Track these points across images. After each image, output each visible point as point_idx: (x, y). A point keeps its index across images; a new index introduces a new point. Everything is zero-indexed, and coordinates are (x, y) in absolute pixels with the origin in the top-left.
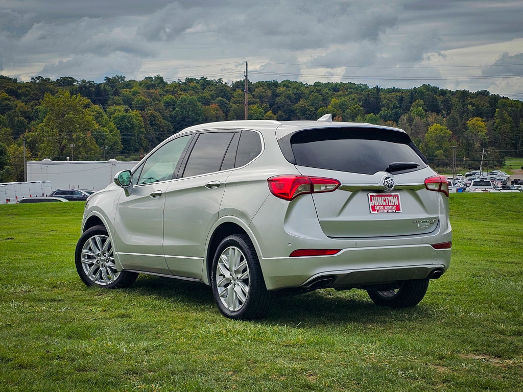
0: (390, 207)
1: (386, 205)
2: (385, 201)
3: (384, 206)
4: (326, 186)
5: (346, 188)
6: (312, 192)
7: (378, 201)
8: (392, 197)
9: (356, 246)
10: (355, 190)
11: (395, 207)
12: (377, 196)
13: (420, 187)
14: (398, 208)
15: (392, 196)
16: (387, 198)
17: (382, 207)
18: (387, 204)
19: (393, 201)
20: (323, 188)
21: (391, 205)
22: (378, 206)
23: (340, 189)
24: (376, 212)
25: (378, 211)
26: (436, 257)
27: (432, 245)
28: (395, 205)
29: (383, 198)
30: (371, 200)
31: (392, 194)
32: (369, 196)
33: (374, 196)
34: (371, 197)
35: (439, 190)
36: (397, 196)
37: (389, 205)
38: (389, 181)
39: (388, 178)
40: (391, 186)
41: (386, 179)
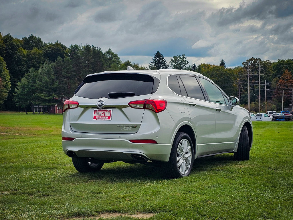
0: (105, 117)
1: (103, 116)
2: (103, 114)
3: (101, 116)
5: (81, 107)
6: (69, 108)
7: (99, 114)
9: (81, 137)
10: (86, 108)
11: (108, 117)
12: (98, 111)
13: (124, 107)
14: (109, 118)
15: (107, 111)
16: (104, 112)
19: (107, 114)
20: (74, 106)
21: (106, 116)
22: (98, 116)
23: (79, 107)
24: (96, 120)
26: (132, 147)
27: (129, 140)
28: (108, 116)
29: (102, 112)
30: (95, 113)
31: (108, 110)
32: (94, 111)
33: (96, 111)
34: (95, 111)
35: (145, 108)
36: (111, 111)
37: (104, 116)
38: (100, 103)
39: (101, 101)
40: (101, 106)
41: (99, 102)
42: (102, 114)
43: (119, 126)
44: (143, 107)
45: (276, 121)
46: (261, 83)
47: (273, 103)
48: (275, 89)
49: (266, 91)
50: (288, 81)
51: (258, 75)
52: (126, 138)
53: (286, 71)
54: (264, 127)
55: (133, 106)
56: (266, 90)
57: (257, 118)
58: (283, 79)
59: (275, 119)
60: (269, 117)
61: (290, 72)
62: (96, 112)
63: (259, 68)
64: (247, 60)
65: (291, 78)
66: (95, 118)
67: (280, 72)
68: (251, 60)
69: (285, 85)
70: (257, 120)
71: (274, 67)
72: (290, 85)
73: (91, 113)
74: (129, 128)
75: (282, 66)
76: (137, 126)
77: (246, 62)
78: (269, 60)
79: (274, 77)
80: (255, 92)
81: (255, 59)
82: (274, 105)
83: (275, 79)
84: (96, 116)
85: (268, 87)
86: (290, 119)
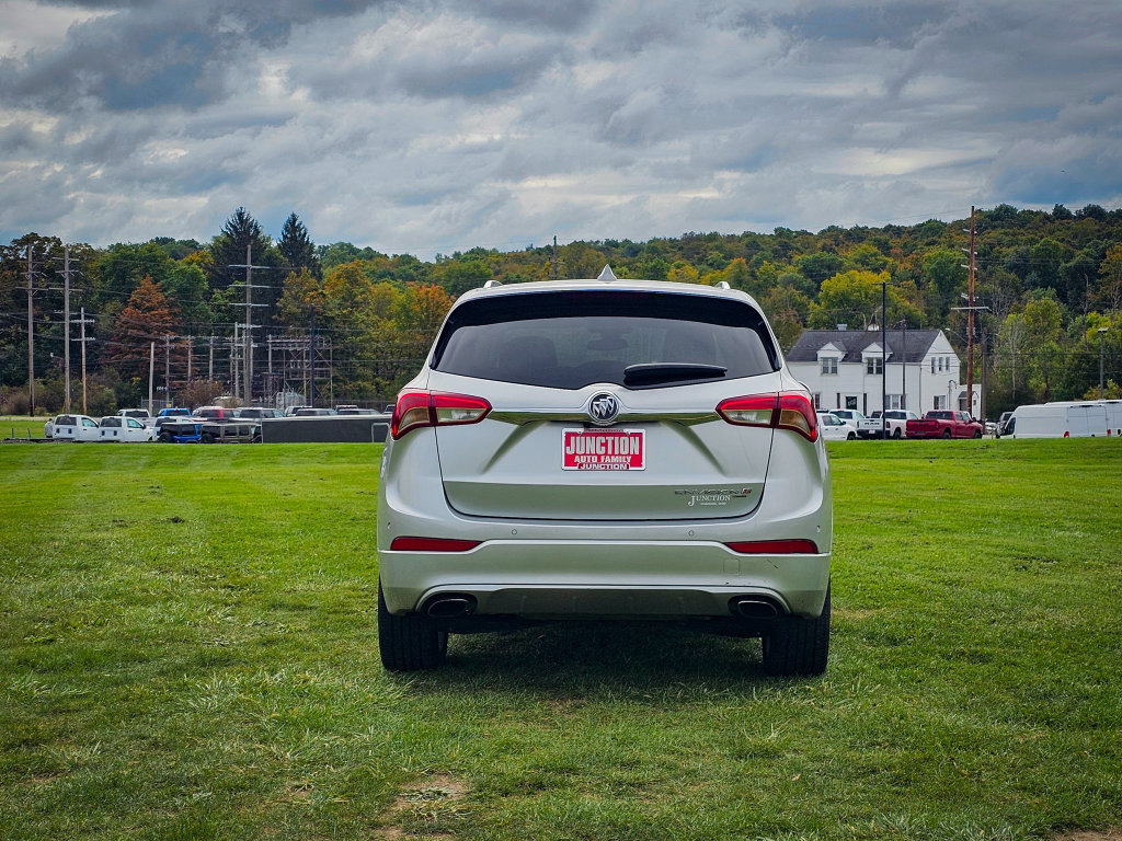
0: (615, 459)
1: (606, 454)
2: (605, 445)
3: (599, 456)
4: (468, 412)
5: (505, 417)
6: (434, 423)
7: (592, 445)
8: (626, 438)
9: (514, 535)
10: (526, 422)
11: (629, 458)
12: (584, 435)
13: (702, 418)
14: (636, 460)
15: (624, 435)
16: (610, 439)
17: (595, 459)
18: (610, 452)
19: (626, 446)
20: (457, 415)
21: (620, 455)
22: (585, 454)
23: (490, 418)
24: (576, 468)
25: (581, 465)
26: (739, 570)
27: (725, 544)
28: (629, 455)
29: (603, 439)
30: (568, 443)
31: (625, 431)
32: (564, 435)
33: (575, 434)
34: (568, 436)
35: (774, 425)
36: (640, 435)
37: (613, 454)
38: (603, 405)
39: (604, 396)
40: (608, 415)
41: (597, 399)
42: (602, 445)
43: (683, 493)
44: (766, 421)
45: (174, 441)
46: (72, 318)
47: (103, 383)
48: (109, 337)
49: (83, 344)
50: (153, 312)
51: (64, 291)
52: (711, 535)
53: (147, 283)
54: (182, 461)
55: (732, 416)
56: (84, 338)
57: (103, 433)
58: (137, 306)
59: (169, 434)
60: (144, 428)
61: (159, 284)
62: (572, 438)
63: (67, 269)
64: (15, 241)
65: (162, 302)
66: (570, 460)
67: (124, 284)
68: (28, 239)
69: (143, 326)
70: (104, 438)
71: (103, 268)
72: (160, 324)
73: (548, 441)
74: (719, 498)
75: (130, 262)
76: (750, 492)
77: (11, 248)
78: (86, 245)
79: (106, 297)
80: (42, 346)
81: (38, 239)
82: (107, 390)
83: (110, 307)
84: (575, 454)
85: (90, 331)
86: (219, 436)
